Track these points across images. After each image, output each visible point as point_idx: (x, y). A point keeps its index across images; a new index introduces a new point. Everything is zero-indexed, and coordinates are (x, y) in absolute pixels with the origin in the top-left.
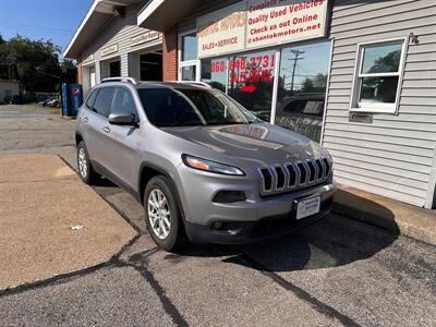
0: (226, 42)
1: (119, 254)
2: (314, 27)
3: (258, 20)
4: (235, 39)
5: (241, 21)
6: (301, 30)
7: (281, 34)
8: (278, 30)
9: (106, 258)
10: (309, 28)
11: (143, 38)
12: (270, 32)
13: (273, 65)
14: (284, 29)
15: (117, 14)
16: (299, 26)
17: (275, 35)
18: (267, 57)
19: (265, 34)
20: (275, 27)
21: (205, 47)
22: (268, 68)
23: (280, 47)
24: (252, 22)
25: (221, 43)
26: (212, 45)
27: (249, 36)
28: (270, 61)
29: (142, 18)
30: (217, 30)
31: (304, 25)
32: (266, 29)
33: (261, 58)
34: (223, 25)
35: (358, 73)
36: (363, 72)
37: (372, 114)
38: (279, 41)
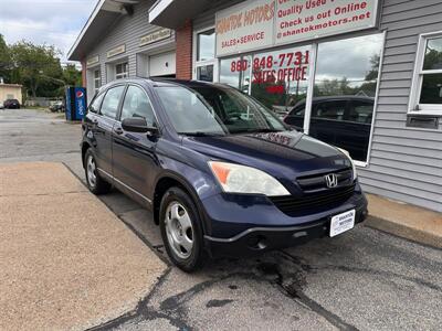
0: (250, 38)
1: (147, 299)
2: (362, 17)
3: (289, 12)
4: (262, 34)
5: (269, 14)
6: (345, 21)
7: (317, 27)
8: (313, 23)
10: (355, 18)
11: (154, 37)
12: (305, 25)
13: (307, 62)
14: (322, 21)
15: (124, 12)
16: (341, 16)
17: (311, 28)
18: (299, 54)
19: (299, 27)
20: (312, 18)
23: (316, 41)
24: (282, 14)
25: (244, 40)
26: (234, 42)
27: (279, 30)
28: (303, 61)
29: (154, 14)
30: (240, 25)
31: (349, 15)
32: (300, 21)
33: (292, 54)
34: (247, 19)
35: (419, 69)
36: (424, 69)
37: (437, 117)
38: (316, 34)
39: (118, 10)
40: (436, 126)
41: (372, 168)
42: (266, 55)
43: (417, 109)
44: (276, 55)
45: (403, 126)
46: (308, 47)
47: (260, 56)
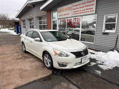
0: (66, 14)
2: (92, 11)
3: (75, 9)
4: (69, 14)
5: (71, 9)
6: (88, 12)
7: (82, 13)
8: (82, 12)
10: (90, 11)
11: (41, 13)
13: (80, 20)
14: (83, 11)
16: (87, 11)
19: (78, 12)
21: (60, 16)
23: (82, 16)
24: (74, 9)
25: (64, 15)
26: (62, 15)
27: (73, 13)
28: (79, 19)
29: (41, 8)
30: (63, 11)
31: (89, 10)
33: (76, 18)
34: (65, 10)
35: (104, 23)
36: (106, 22)
37: (109, 33)
38: (82, 14)
41: (95, 44)
42: (70, 18)
43: (104, 31)
44: (72, 18)
45: (102, 35)
46: (80, 17)
47: (69, 19)
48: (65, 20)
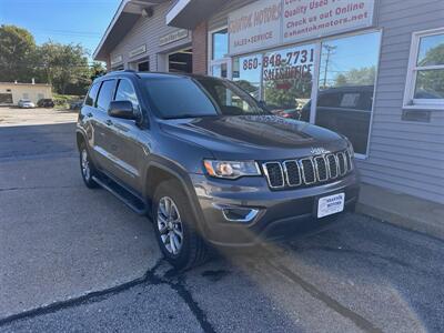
1: (153, 269)
2: (360, 16)
3: (295, 12)
4: (270, 34)
5: (276, 14)
6: (345, 20)
7: (321, 26)
8: (317, 23)
9: (140, 273)
10: (354, 18)
12: (309, 25)
13: (312, 60)
14: (325, 21)
16: (342, 16)
17: (315, 28)
18: (305, 52)
19: (304, 26)
20: (315, 18)
21: (237, 44)
22: (307, 63)
23: (320, 40)
24: (288, 14)
25: (254, 39)
26: (245, 42)
27: (285, 30)
28: (309, 57)
30: (250, 25)
31: (348, 15)
32: (304, 21)
33: (298, 53)
34: (256, 19)
35: (413, 66)
38: (319, 33)
39: (139, 12)
40: (428, 120)
42: (275, 53)
44: (283, 53)
45: (399, 119)
46: (313, 46)
47: (270, 55)
48: (256, 59)
